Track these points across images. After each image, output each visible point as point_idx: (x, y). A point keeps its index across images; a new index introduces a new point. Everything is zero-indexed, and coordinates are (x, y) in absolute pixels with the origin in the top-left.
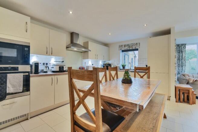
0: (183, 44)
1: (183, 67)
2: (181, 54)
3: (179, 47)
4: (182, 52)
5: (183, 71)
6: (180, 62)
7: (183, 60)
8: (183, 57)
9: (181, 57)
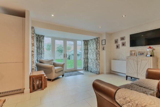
0: (42, 36)
1: (42, 55)
2: (41, 44)
3: (39, 38)
4: (41, 42)
5: (42, 58)
6: (40, 51)
7: (42, 49)
8: (42, 46)
9: (40, 46)
